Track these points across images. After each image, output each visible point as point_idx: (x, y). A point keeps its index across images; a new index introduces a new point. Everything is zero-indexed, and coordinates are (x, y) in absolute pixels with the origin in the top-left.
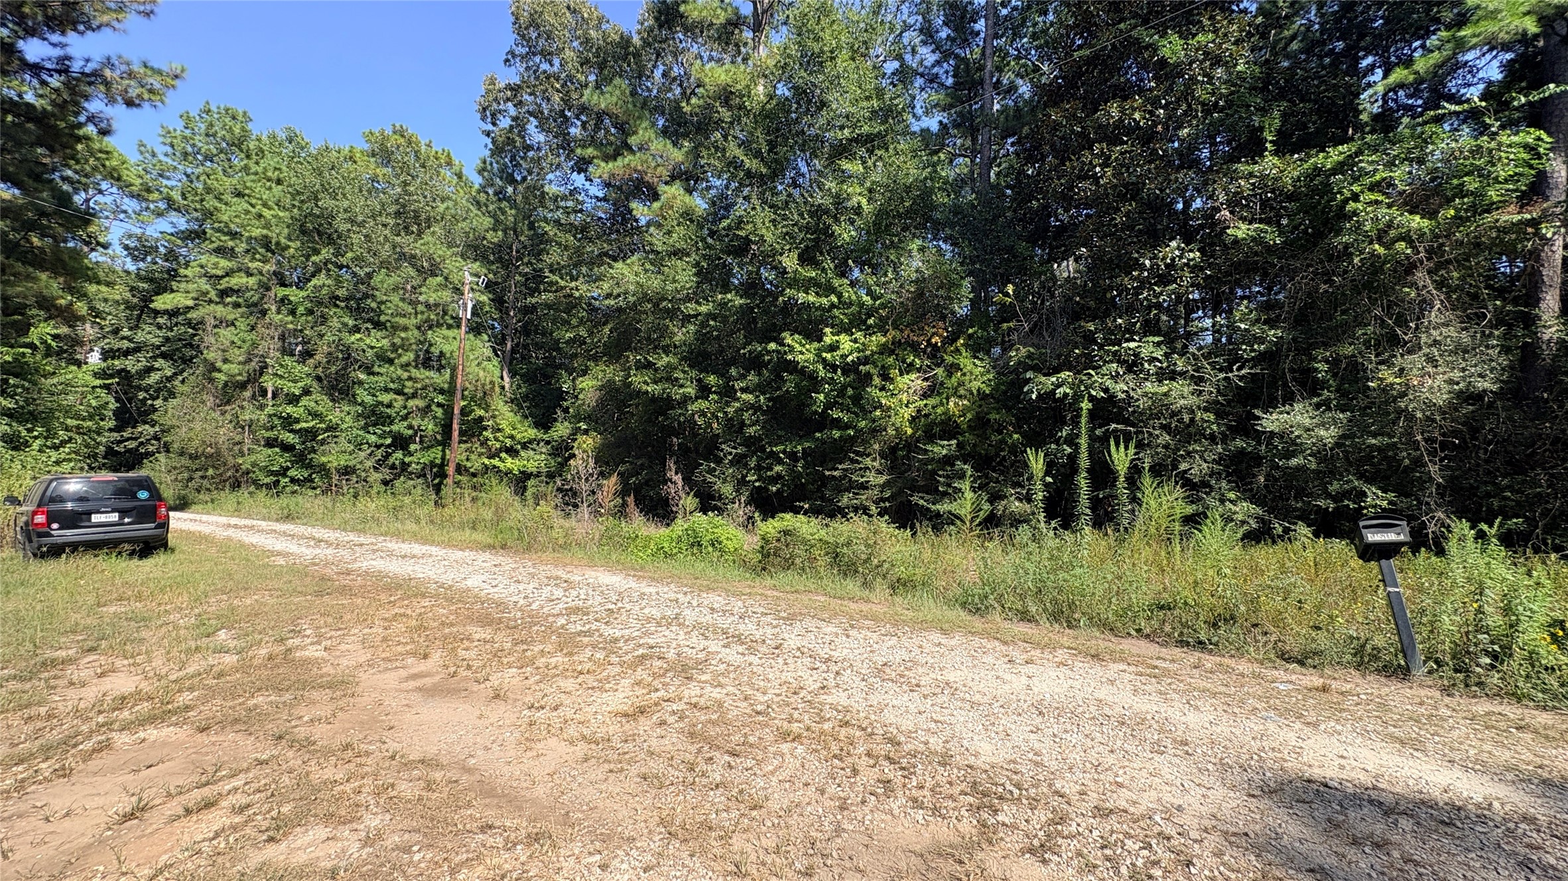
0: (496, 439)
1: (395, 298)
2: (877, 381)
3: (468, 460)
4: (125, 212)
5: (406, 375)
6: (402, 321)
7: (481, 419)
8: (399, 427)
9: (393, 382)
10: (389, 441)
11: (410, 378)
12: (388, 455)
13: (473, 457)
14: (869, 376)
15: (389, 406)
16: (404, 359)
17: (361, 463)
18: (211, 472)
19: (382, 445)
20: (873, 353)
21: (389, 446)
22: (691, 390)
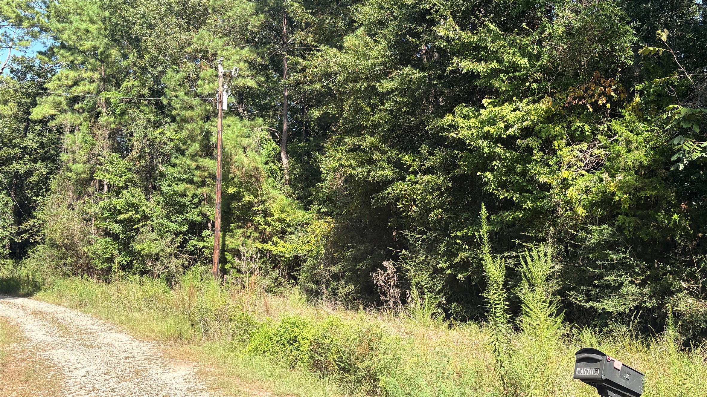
11: (198, 168)
15: (183, 195)
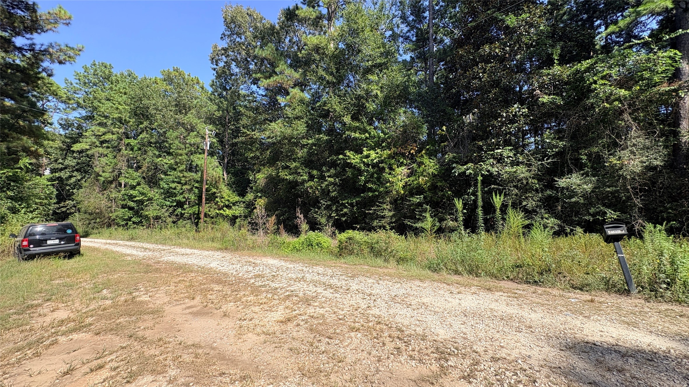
0: (222, 202)
1: (177, 142)
2: (387, 170)
3: (209, 211)
4: (59, 109)
5: (182, 175)
6: (180, 152)
7: (215, 193)
8: (180, 198)
9: (176, 178)
10: (175, 204)
12: (175, 210)
13: (212, 210)
14: (383, 168)
15: (175, 189)
16: (181, 168)
17: (163, 214)
18: (98, 220)
19: (172, 206)
20: (385, 158)
21: (175, 206)
22: (306, 177)
